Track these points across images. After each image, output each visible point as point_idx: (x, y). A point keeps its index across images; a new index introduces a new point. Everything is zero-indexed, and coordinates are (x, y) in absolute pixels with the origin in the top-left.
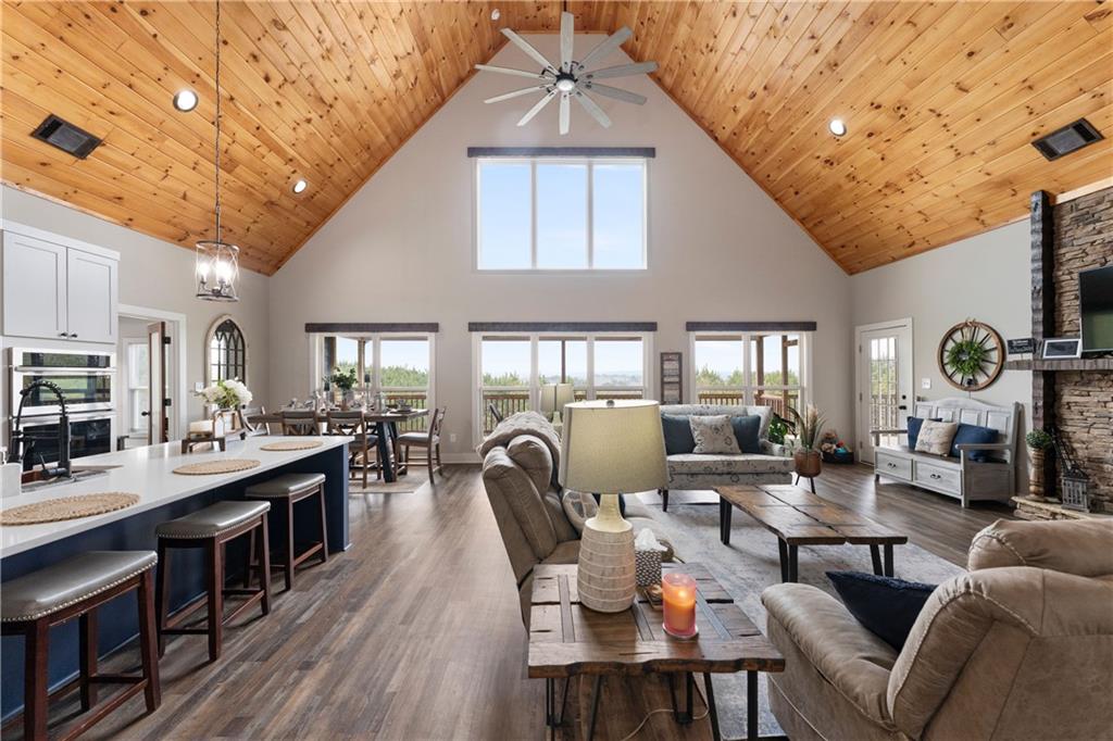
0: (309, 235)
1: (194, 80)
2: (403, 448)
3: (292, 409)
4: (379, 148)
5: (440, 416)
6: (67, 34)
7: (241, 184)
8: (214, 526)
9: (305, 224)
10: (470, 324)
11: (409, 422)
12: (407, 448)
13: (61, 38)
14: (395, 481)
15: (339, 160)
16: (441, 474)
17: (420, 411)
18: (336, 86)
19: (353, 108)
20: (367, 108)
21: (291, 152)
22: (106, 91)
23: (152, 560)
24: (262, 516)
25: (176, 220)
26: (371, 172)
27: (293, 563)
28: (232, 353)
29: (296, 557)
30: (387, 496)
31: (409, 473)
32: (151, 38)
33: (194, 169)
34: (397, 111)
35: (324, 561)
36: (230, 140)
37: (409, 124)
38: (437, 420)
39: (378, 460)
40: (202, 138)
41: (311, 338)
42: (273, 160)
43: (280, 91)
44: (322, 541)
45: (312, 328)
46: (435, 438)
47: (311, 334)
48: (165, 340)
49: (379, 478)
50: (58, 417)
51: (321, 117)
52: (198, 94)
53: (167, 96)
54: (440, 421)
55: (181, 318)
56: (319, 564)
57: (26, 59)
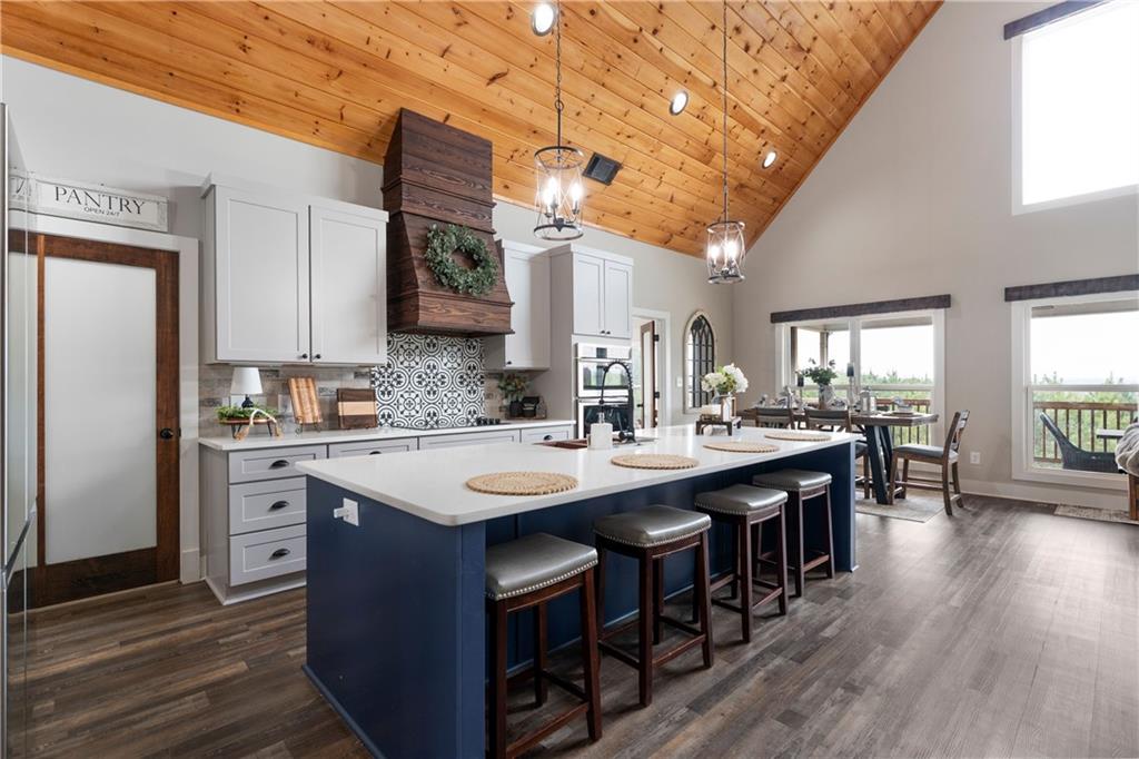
0: (774, 213)
1: (687, 79)
2: (901, 461)
3: (763, 406)
4: (862, 83)
5: (961, 424)
6: (608, 80)
7: (716, 172)
8: (747, 504)
9: (771, 202)
10: (1007, 290)
11: (914, 428)
12: (906, 463)
13: (603, 85)
14: (891, 504)
15: (813, 113)
16: (961, 506)
17: (926, 415)
18: (817, 24)
19: (833, 42)
20: (850, 35)
21: (763, 122)
22: (627, 119)
23: (707, 523)
24: (780, 506)
25: (664, 224)
26: (849, 116)
27: (804, 569)
28: (704, 348)
29: (806, 562)
30: (883, 519)
31: (908, 497)
32: (658, 53)
33: (680, 169)
34: (890, 22)
35: (830, 576)
36: (709, 129)
37: (905, 31)
38: (957, 430)
39: (866, 474)
40: (689, 136)
41: (777, 329)
42: (747, 137)
43: (759, 56)
44: (828, 553)
45: (778, 318)
46: (953, 455)
47: (777, 324)
48: (655, 338)
49: (867, 497)
50: (598, 400)
51: (797, 69)
52: (688, 91)
53: (664, 104)
54: (961, 430)
55: (666, 316)
56: (824, 578)
57: (583, 114)
